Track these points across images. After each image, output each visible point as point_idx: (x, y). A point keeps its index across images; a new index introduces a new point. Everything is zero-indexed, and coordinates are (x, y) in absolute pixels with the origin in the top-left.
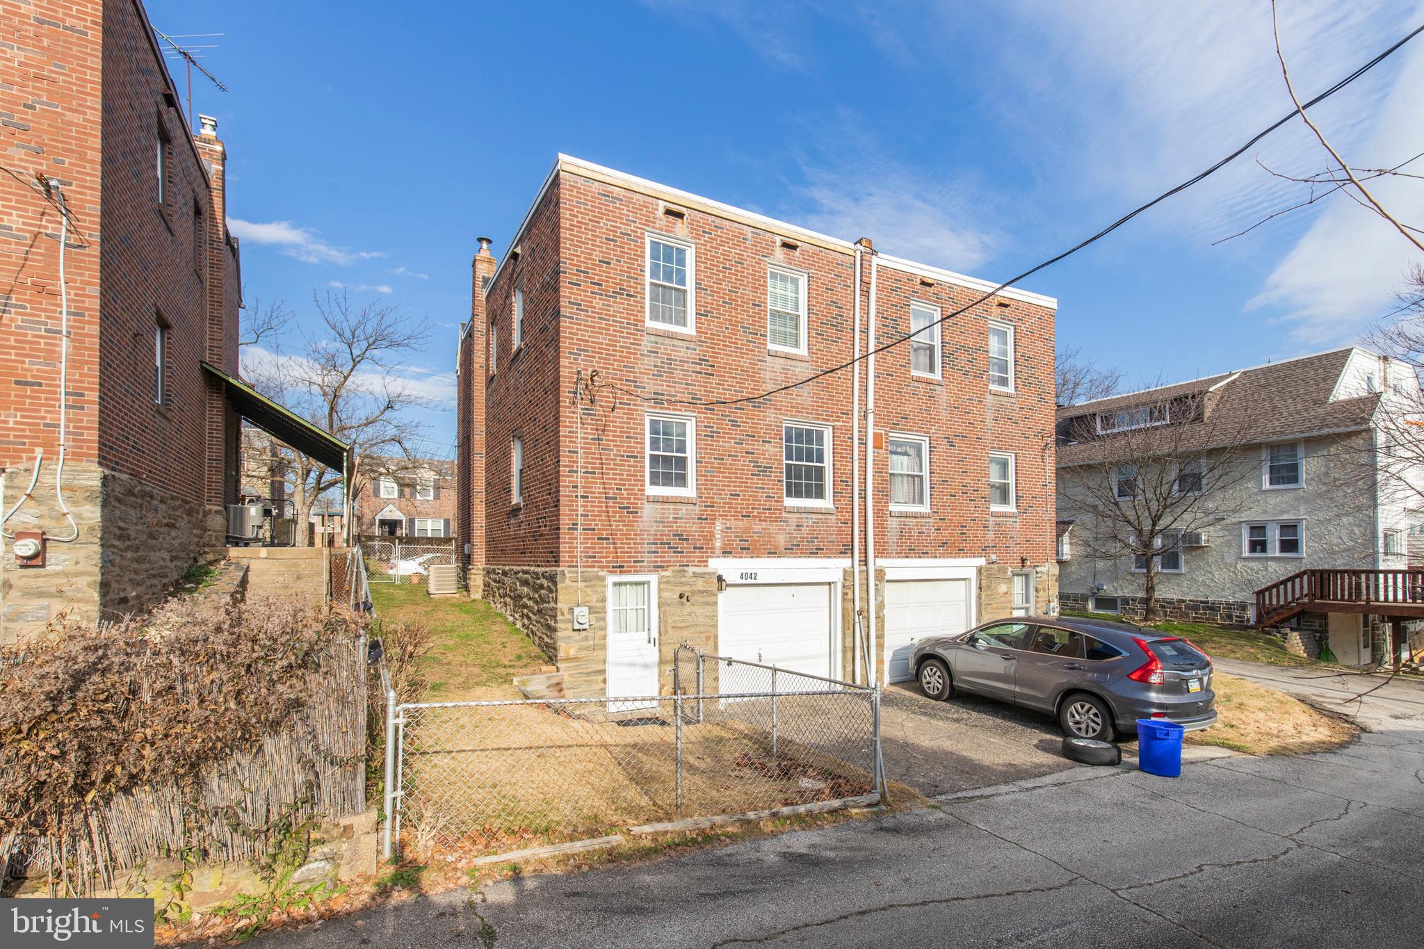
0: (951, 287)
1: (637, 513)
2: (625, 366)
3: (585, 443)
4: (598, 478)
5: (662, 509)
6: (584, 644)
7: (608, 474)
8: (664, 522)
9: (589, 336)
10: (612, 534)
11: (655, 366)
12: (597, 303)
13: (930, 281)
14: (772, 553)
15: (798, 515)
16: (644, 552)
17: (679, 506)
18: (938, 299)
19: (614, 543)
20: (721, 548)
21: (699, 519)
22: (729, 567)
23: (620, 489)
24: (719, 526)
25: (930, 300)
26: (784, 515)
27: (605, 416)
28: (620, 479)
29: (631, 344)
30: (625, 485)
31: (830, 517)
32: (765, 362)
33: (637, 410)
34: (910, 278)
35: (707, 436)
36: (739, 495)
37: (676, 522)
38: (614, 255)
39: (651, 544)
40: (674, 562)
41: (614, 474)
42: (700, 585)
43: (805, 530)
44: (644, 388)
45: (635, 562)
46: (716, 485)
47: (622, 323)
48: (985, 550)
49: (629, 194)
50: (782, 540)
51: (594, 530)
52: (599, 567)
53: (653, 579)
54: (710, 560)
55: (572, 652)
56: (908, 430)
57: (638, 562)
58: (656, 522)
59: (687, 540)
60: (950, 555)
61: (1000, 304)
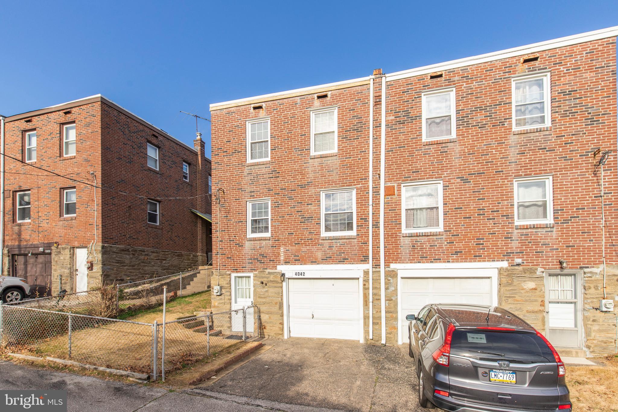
0: (464, 69)
1: (243, 246)
2: (237, 183)
3: (221, 219)
4: (227, 233)
5: (254, 243)
6: (221, 301)
7: (230, 230)
8: (255, 249)
9: (223, 175)
10: (232, 256)
11: (250, 180)
12: (226, 160)
13: (439, 73)
14: (313, 262)
15: (330, 241)
16: (246, 263)
17: (261, 242)
18: (450, 82)
19: (233, 260)
20: (284, 260)
21: (271, 247)
22: (289, 270)
23: (235, 236)
24: (282, 249)
25: (442, 86)
26: (320, 241)
27: (229, 206)
28: (235, 232)
29: (240, 173)
30: (237, 234)
31: (353, 240)
32: (309, 163)
33: (242, 201)
34: (421, 78)
35: (276, 206)
36: (293, 234)
37: (261, 249)
38: (232, 137)
39: (249, 259)
40: (260, 267)
41: (233, 230)
42: (272, 278)
43: (335, 249)
44: (245, 191)
45: (242, 267)
46: (280, 230)
47: (236, 165)
48: (507, 255)
49: (238, 108)
50: (319, 255)
51: (225, 254)
52: (228, 270)
53: (251, 275)
54: (278, 266)
55: (216, 304)
56: (419, 179)
57: (244, 267)
58: (251, 249)
59: (266, 257)
60: (465, 260)
61: (526, 61)
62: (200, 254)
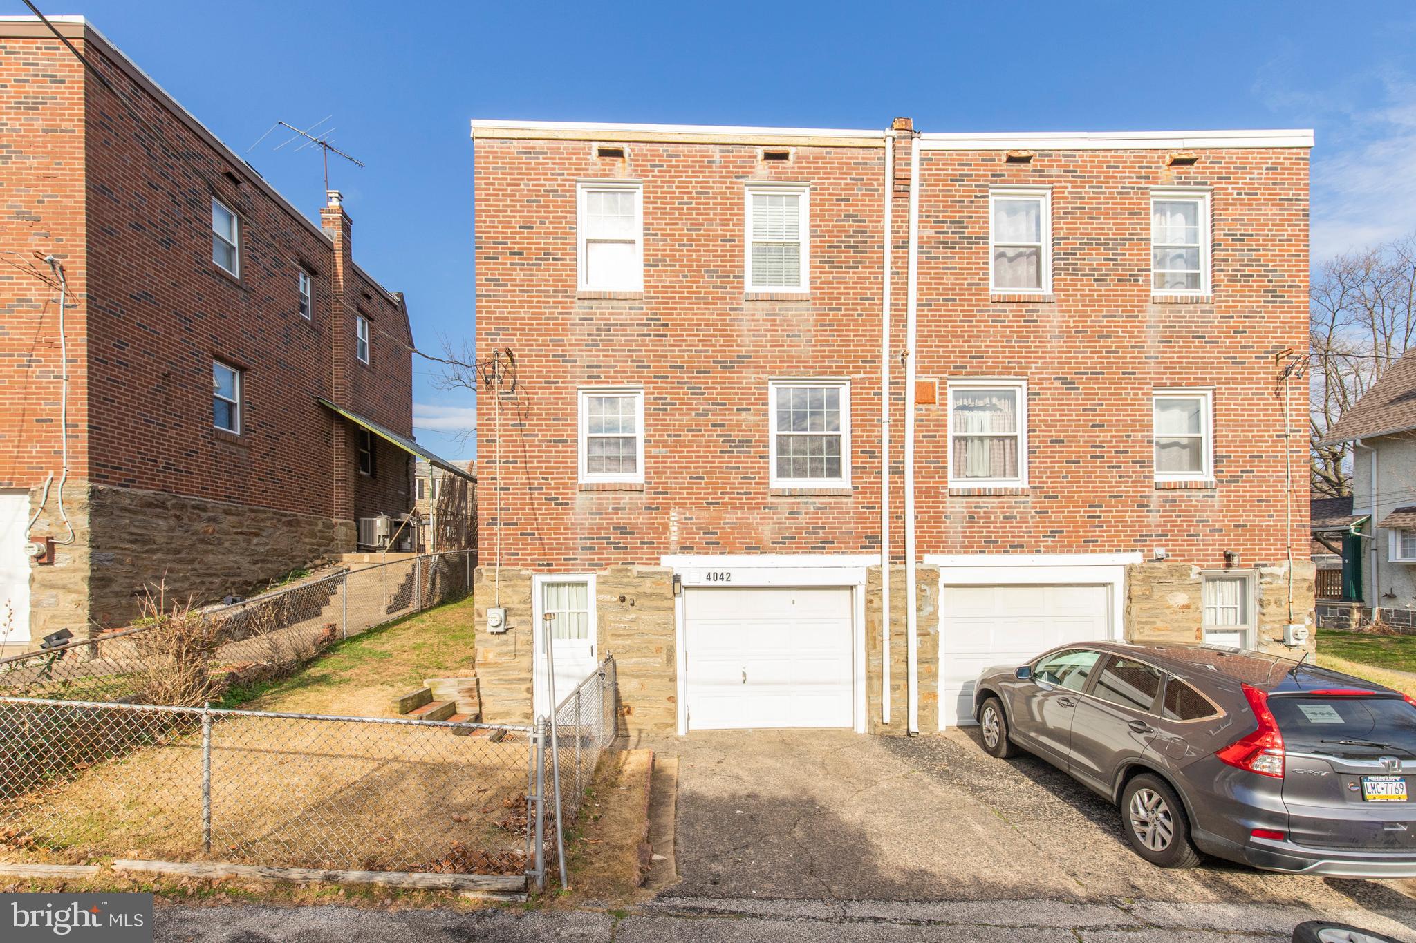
0: (1070, 155)
1: (567, 504)
2: (551, 340)
3: (505, 431)
4: (521, 468)
5: (599, 499)
6: (505, 649)
7: (532, 462)
8: (601, 514)
9: (509, 313)
10: (538, 529)
11: (589, 335)
12: (518, 274)
13: (1024, 154)
14: (751, 549)
15: (792, 500)
16: (577, 549)
17: (619, 495)
18: (1043, 177)
19: (541, 539)
20: (678, 543)
21: (646, 508)
22: (692, 567)
23: (547, 479)
24: (674, 516)
25: (1028, 182)
26: (770, 499)
27: (528, 398)
28: (547, 468)
29: (559, 313)
30: (552, 473)
31: (844, 500)
32: (741, 309)
33: (566, 388)
34: (988, 157)
35: (656, 410)
36: (702, 478)
37: (617, 514)
38: (538, 217)
39: (585, 539)
40: (615, 559)
41: (539, 462)
42: (647, 586)
43: (802, 519)
44: (576, 361)
45: (565, 559)
46: (670, 467)
47: (548, 291)
48: (1141, 541)
49: (555, 144)
50: (767, 532)
51: (516, 524)
52: (523, 565)
53: (591, 578)
54: (663, 557)
55: (491, 656)
56: (983, 373)
57: (570, 559)
58: (591, 514)
59: (632, 533)
60: (1067, 549)
61: (1176, 162)
62: (340, 521)
